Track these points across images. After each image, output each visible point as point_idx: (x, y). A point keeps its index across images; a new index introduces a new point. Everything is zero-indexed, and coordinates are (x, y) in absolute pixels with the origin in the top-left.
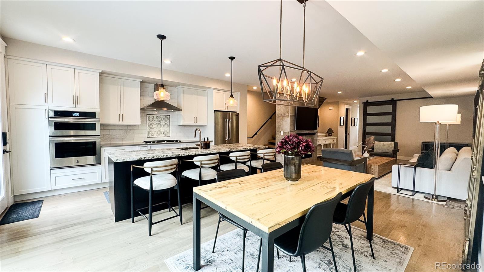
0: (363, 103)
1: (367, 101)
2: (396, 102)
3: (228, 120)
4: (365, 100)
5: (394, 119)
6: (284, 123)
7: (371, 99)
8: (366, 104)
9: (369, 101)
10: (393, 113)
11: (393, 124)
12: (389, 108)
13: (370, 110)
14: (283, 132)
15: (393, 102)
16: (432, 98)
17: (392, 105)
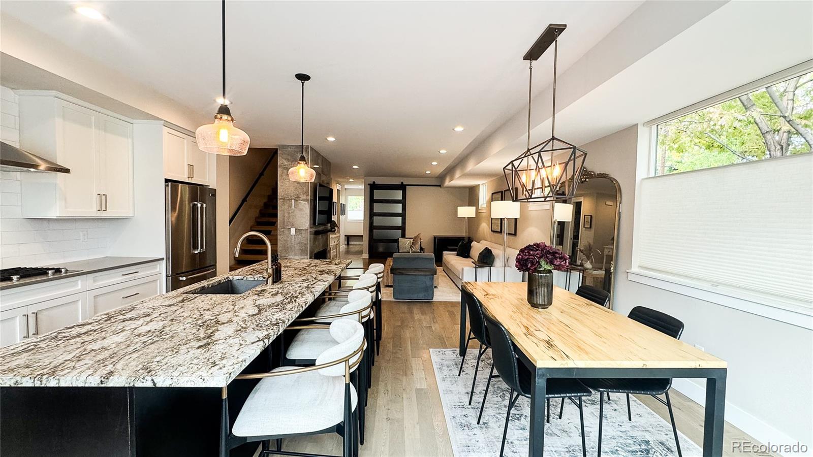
0: (369, 184)
1: (374, 182)
2: (406, 188)
3: (199, 205)
4: (371, 180)
5: (404, 208)
6: (297, 213)
7: (379, 181)
8: (373, 187)
9: (376, 183)
10: (403, 202)
11: (403, 215)
12: (398, 195)
13: (378, 195)
14: (296, 229)
15: (402, 187)
16: (440, 186)
17: (401, 191)
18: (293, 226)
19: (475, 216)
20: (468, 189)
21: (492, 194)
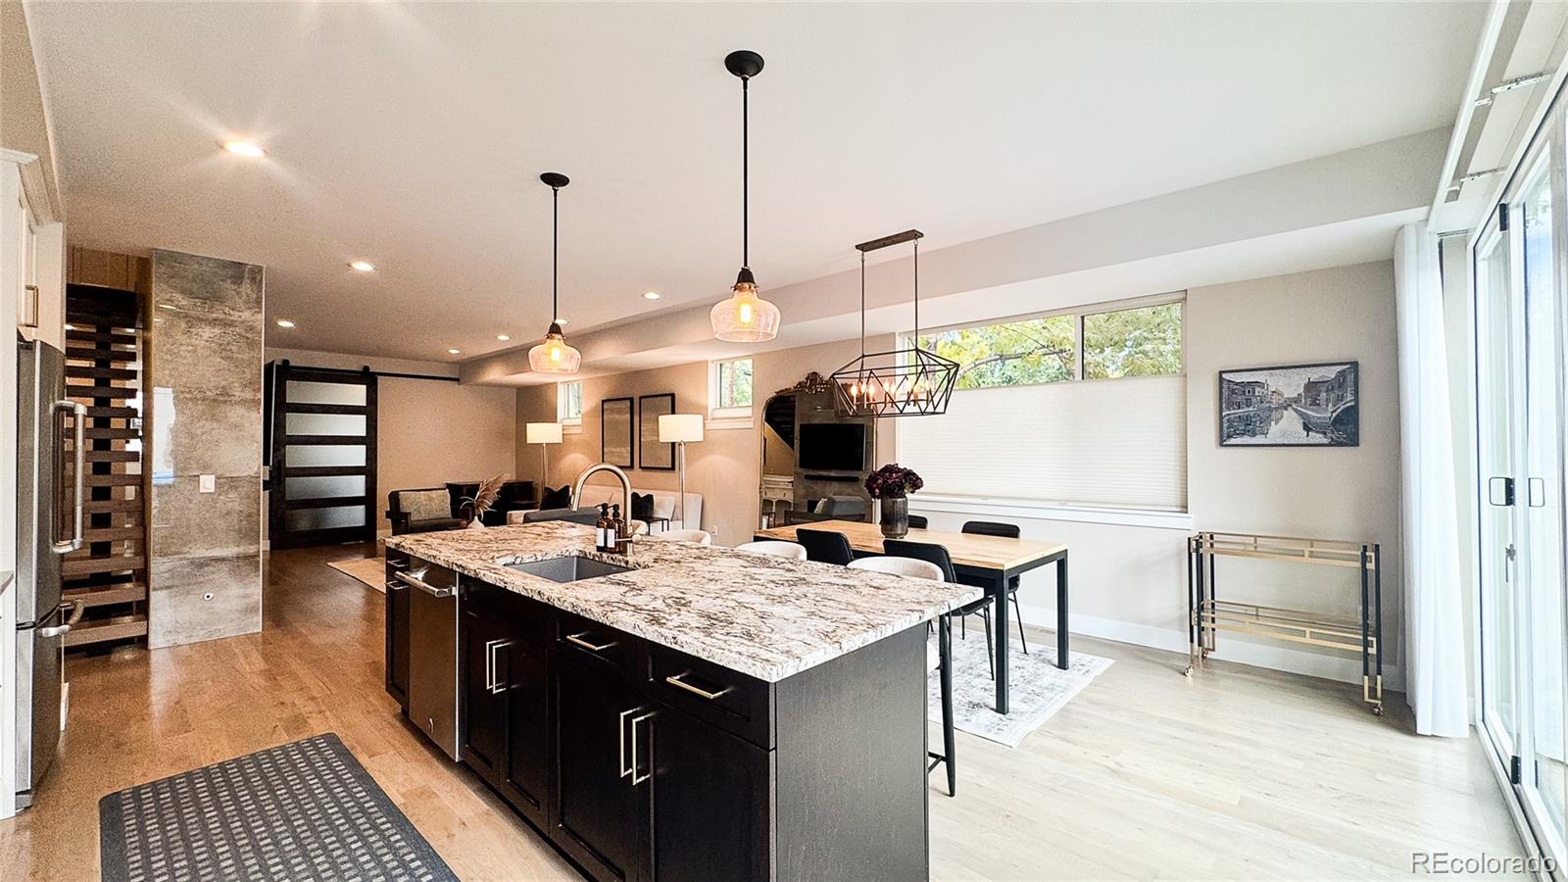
0: (270, 366)
1: (286, 362)
2: (376, 379)
4: (280, 355)
5: (372, 426)
6: (222, 435)
7: (297, 359)
8: (284, 374)
9: (292, 364)
10: (370, 410)
11: (370, 441)
12: (357, 394)
13: (297, 392)
14: (218, 478)
15: (367, 378)
16: (457, 380)
17: (364, 387)
18: (206, 468)
19: (561, 441)
20: (515, 390)
21: (603, 402)
